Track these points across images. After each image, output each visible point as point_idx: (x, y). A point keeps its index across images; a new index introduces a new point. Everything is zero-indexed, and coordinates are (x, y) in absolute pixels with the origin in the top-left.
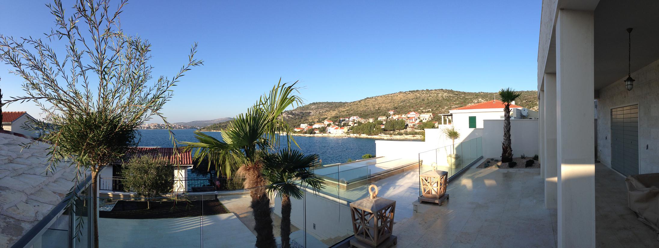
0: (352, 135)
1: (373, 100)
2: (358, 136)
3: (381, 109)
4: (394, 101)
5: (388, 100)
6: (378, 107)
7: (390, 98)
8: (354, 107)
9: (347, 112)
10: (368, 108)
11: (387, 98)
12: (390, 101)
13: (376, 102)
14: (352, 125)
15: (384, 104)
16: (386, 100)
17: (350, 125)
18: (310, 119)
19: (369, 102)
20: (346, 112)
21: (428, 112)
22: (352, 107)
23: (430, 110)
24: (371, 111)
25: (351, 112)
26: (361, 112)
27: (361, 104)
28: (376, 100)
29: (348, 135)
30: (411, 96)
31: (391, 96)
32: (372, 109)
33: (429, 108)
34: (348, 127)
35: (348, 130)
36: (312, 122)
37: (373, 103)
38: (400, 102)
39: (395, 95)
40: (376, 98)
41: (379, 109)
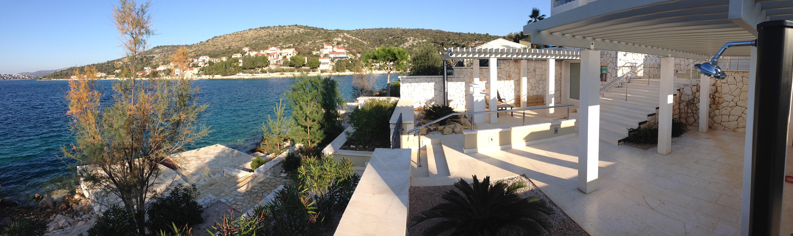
0: (204, 77)
1: (221, 38)
2: (211, 77)
3: (232, 48)
4: (245, 39)
5: (238, 38)
6: (228, 46)
7: (240, 35)
8: (202, 47)
9: (195, 53)
10: (217, 48)
11: (237, 35)
12: (240, 39)
13: (226, 41)
14: (202, 66)
15: (234, 43)
16: (235, 37)
17: (201, 66)
18: (154, 63)
19: (217, 41)
20: (193, 53)
21: (289, 47)
22: (200, 47)
23: (292, 45)
24: (221, 50)
25: (199, 53)
26: (210, 52)
27: (209, 43)
28: (224, 38)
29: (200, 77)
30: (263, 33)
31: (241, 34)
32: (222, 48)
33: (289, 44)
34: (198, 68)
35: (199, 72)
36: (156, 65)
37: (222, 42)
38: (251, 40)
39: (244, 32)
40: (225, 37)
41: (229, 48)
